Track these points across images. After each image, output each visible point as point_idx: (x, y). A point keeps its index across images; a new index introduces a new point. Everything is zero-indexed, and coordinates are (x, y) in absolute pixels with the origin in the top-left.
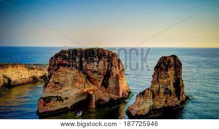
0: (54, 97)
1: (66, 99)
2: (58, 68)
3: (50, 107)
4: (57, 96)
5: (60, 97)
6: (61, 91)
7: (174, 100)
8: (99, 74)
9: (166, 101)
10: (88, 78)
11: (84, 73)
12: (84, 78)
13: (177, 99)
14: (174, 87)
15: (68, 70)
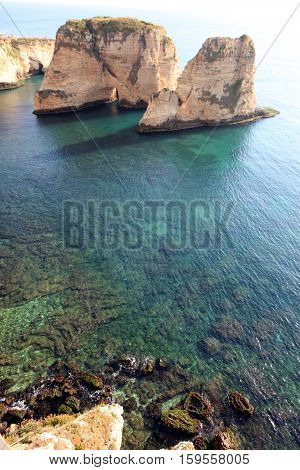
0: (54, 91)
2: (59, 49)
3: (48, 103)
4: (58, 91)
5: (63, 92)
6: (64, 83)
7: (220, 112)
8: (125, 62)
9: (203, 112)
10: (106, 67)
11: (99, 59)
12: (99, 66)
13: (226, 111)
14: (225, 92)
15: (73, 53)
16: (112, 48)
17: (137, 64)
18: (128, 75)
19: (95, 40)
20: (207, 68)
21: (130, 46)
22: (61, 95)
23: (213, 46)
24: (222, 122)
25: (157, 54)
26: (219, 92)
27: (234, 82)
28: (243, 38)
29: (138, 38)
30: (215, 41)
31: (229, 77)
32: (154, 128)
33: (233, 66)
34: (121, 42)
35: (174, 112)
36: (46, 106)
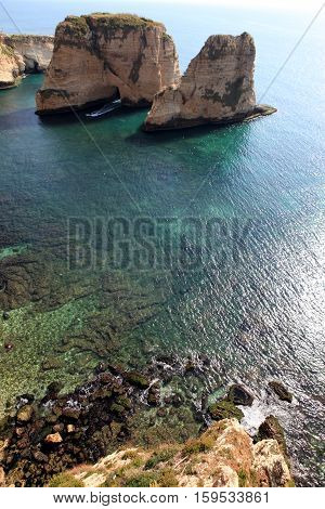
0: (56, 91)
1: (73, 95)
2: (59, 48)
3: (50, 103)
4: (60, 90)
5: (65, 91)
6: (65, 83)
7: (223, 109)
8: (125, 60)
9: (205, 110)
10: (107, 66)
11: (100, 58)
12: (100, 64)
13: (228, 109)
14: (227, 90)
15: (74, 50)
16: (113, 46)
17: (138, 62)
18: (129, 73)
19: (95, 38)
20: (210, 66)
21: (131, 44)
22: (64, 94)
23: (215, 44)
24: (225, 119)
25: (158, 51)
26: (221, 90)
27: (234, 80)
28: (244, 36)
29: (138, 35)
30: (218, 39)
31: (230, 75)
32: (159, 127)
33: (234, 64)
34: (122, 39)
35: (178, 110)
36: (48, 106)
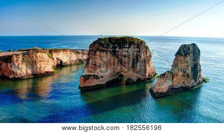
0: (92, 76)
1: (102, 77)
2: (96, 52)
3: (89, 83)
4: (95, 75)
6: (98, 71)
7: (191, 81)
9: (184, 82)
11: (117, 57)
13: (193, 81)
14: (191, 71)
15: (104, 54)
16: (124, 51)
17: (136, 59)
19: (114, 48)
20: (184, 59)
21: (132, 50)
22: (96, 77)
27: (193, 66)
29: (136, 46)
30: (185, 46)
31: (192, 63)
34: (128, 48)
35: (171, 84)
36: (88, 84)
